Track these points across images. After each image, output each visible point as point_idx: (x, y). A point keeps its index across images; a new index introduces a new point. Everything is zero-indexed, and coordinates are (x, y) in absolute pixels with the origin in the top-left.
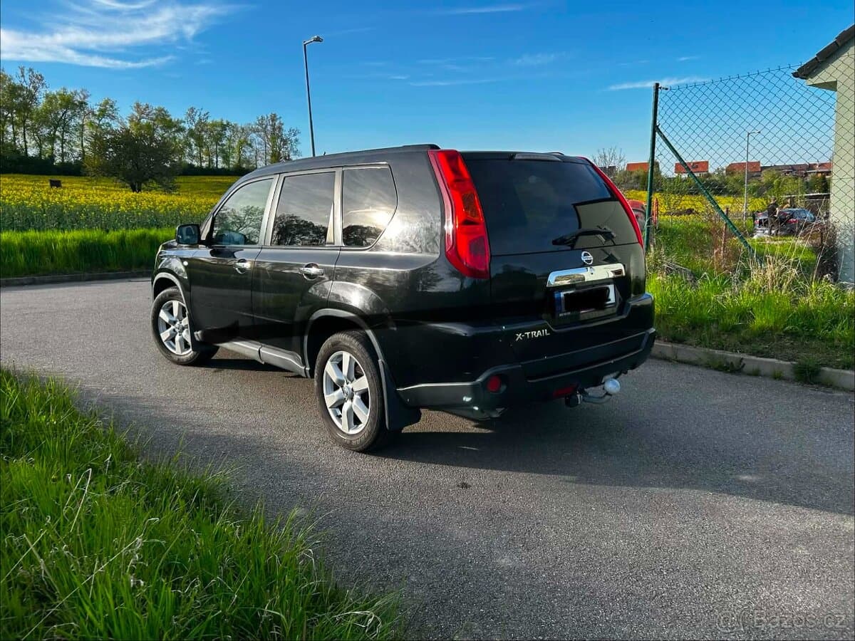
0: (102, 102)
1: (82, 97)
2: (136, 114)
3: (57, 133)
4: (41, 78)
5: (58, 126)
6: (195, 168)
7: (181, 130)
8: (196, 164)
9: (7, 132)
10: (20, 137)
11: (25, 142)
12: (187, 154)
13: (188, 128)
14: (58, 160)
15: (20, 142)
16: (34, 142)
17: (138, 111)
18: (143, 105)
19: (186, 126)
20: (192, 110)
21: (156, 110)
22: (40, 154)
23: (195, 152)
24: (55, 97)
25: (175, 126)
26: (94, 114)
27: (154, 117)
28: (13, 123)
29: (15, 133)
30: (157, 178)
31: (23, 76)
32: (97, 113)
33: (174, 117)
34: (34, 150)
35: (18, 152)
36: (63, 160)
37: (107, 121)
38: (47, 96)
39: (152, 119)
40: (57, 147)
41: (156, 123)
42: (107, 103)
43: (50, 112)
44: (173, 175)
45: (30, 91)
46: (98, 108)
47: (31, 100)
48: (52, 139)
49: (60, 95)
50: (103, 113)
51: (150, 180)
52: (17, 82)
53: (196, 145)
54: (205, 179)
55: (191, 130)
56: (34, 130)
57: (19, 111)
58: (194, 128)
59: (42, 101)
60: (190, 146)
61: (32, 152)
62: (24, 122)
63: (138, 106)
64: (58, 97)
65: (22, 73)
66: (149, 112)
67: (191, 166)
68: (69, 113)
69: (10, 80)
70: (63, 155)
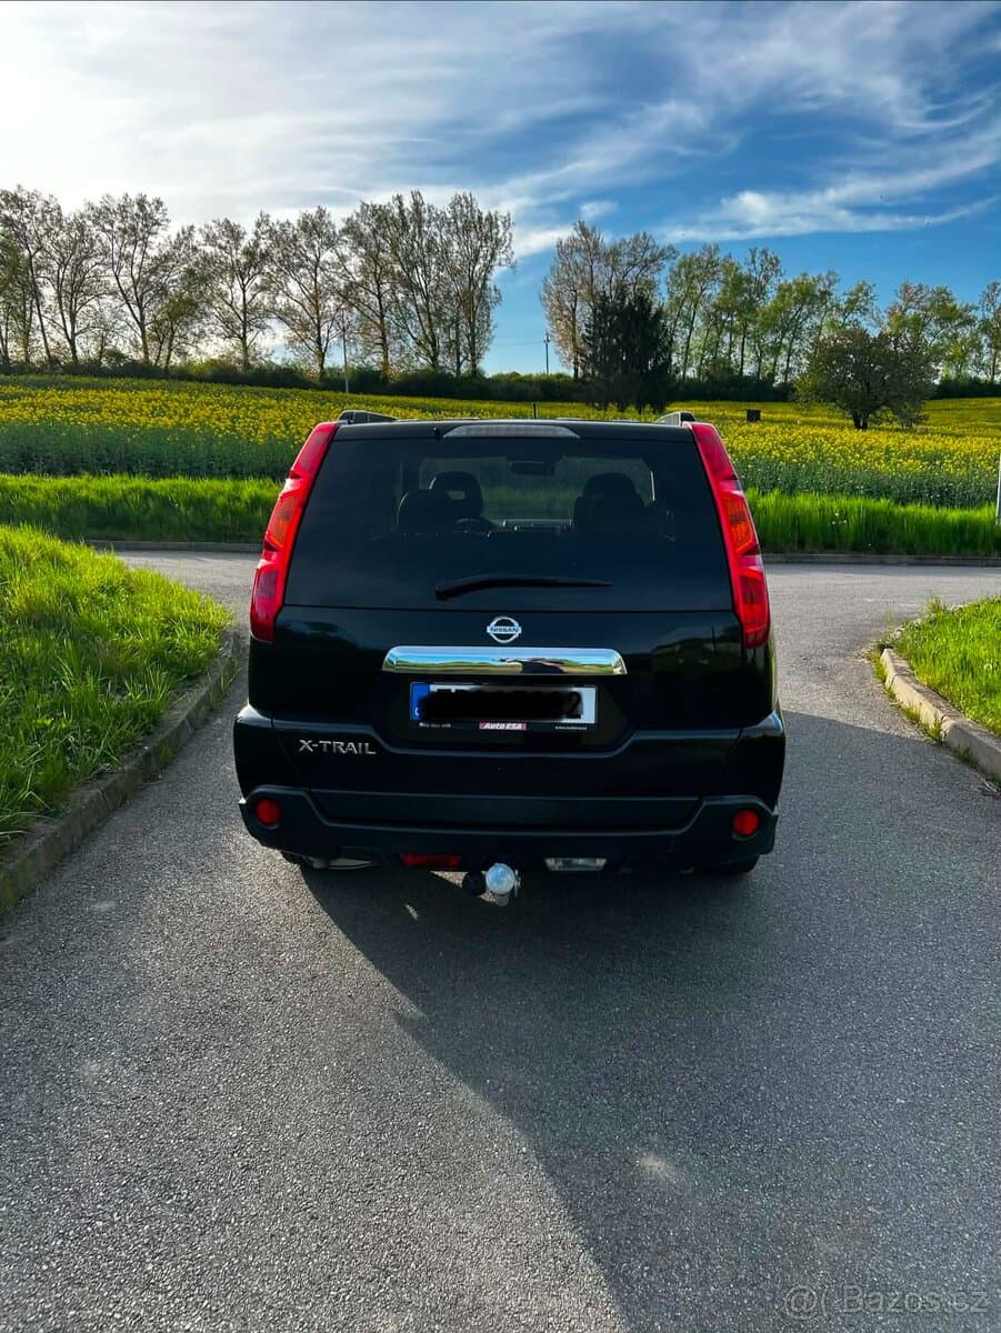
0: (853, 289)
1: (827, 283)
2: (901, 302)
3: (785, 341)
4: (775, 263)
5: (787, 330)
6: (982, 385)
7: (970, 322)
8: (983, 376)
9: (723, 343)
10: (737, 350)
11: (743, 355)
12: (970, 362)
13: (980, 317)
14: (779, 379)
15: (736, 356)
16: (752, 355)
17: (904, 299)
18: (914, 285)
19: (979, 315)
20: (995, 285)
21: (933, 292)
22: (758, 373)
23: (985, 358)
24: (789, 288)
25: (961, 316)
26: (838, 309)
27: (929, 304)
28: (732, 331)
29: (732, 344)
30: (894, 404)
31: (753, 262)
32: (844, 307)
33: (959, 301)
34: (753, 366)
35: (730, 370)
36: (786, 379)
37: (855, 317)
38: (780, 289)
39: (923, 309)
40: (782, 361)
41: (929, 313)
42: (860, 289)
43: (781, 310)
44: (922, 399)
45: (759, 283)
46: (846, 298)
47: (758, 296)
48: (776, 350)
49: (798, 284)
50: (852, 305)
51: (884, 408)
52: (744, 271)
53: (990, 346)
54: (990, 403)
55: (985, 321)
56: (756, 337)
57: (740, 314)
58: (991, 316)
59: (772, 294)
60: (979, 348)
61: (748, 370)
62: (746, 327)
63: (906, 288)
64: (794, 287)
65: (753, 256)
66: (922, 298)
67: (976, 381)
68: (805, 310)
69: (737, 269)
70: (787, 371)
